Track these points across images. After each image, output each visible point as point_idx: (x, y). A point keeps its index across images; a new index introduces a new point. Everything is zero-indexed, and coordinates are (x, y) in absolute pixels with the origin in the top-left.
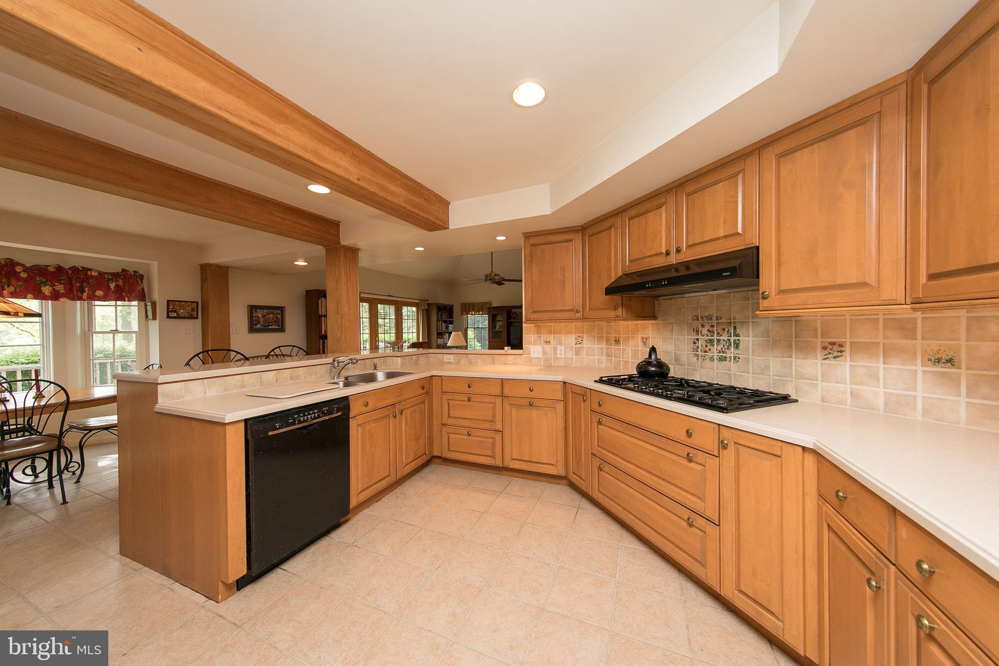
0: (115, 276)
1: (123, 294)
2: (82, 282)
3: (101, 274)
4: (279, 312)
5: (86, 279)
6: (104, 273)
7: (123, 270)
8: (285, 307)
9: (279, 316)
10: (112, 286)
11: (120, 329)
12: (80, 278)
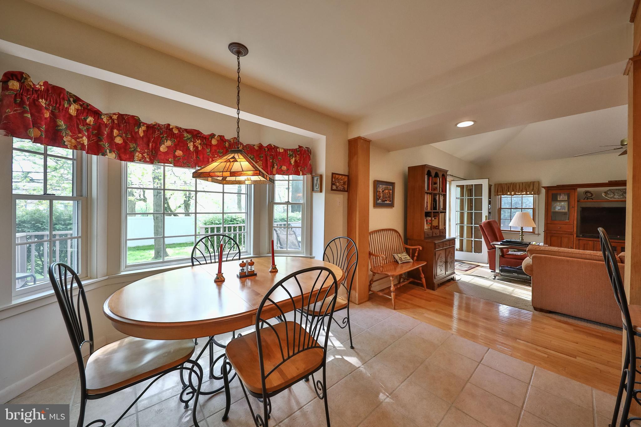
0: (294, 151)
1: (299, 168)
2: (273, 159)
3: (286, 150)
4: (391, 187)
5: (276, 156)
6: (287, 149)
7: (300, 147)
8: (395, 183)
9: (391, 191)
10: (293, 161)
11: (290, 201)
12: (272, 155)
